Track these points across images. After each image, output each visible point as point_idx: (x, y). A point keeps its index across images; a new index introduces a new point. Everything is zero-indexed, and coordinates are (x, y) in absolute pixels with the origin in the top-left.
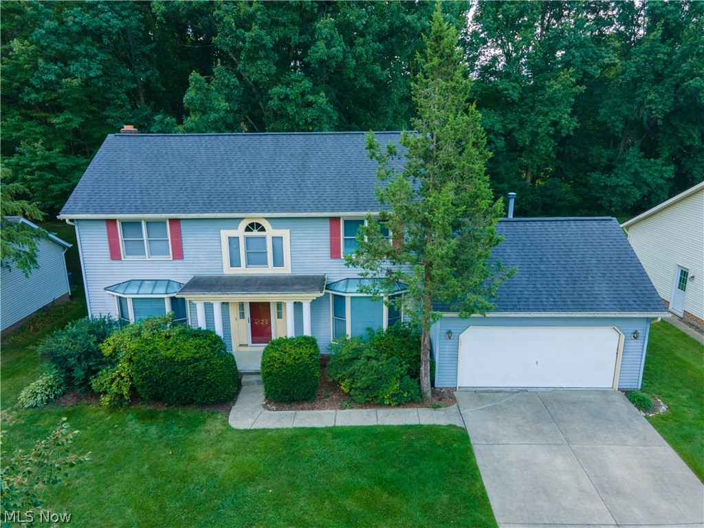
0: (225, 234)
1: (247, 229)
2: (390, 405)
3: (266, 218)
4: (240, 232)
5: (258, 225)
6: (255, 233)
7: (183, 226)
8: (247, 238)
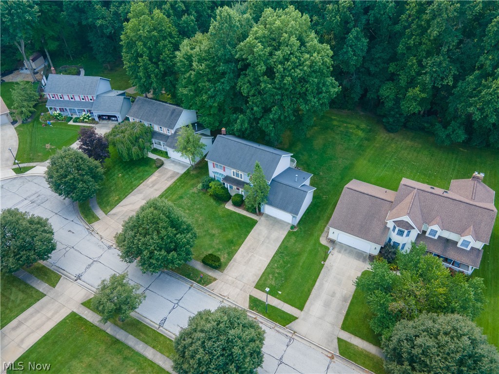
0: (232, 170)
6: (237, 172)
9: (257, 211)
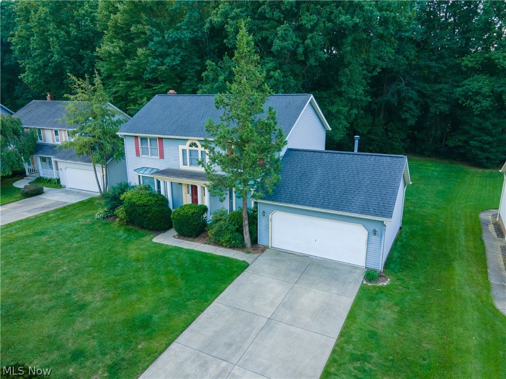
0: (181, 147)
1: (190, 146)
2: (226, 246)
3: (198, 140)
4: (187, 147)
5: (195, 144)
6: (194, 148)
7: (164, 142)
8: (190, 151)
9: (247, 236)
